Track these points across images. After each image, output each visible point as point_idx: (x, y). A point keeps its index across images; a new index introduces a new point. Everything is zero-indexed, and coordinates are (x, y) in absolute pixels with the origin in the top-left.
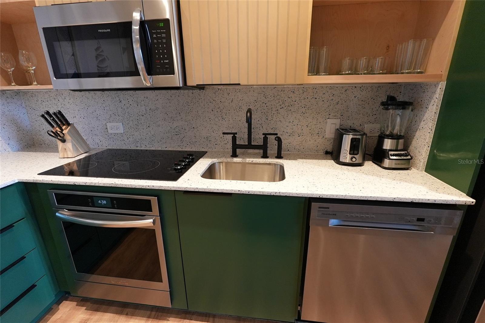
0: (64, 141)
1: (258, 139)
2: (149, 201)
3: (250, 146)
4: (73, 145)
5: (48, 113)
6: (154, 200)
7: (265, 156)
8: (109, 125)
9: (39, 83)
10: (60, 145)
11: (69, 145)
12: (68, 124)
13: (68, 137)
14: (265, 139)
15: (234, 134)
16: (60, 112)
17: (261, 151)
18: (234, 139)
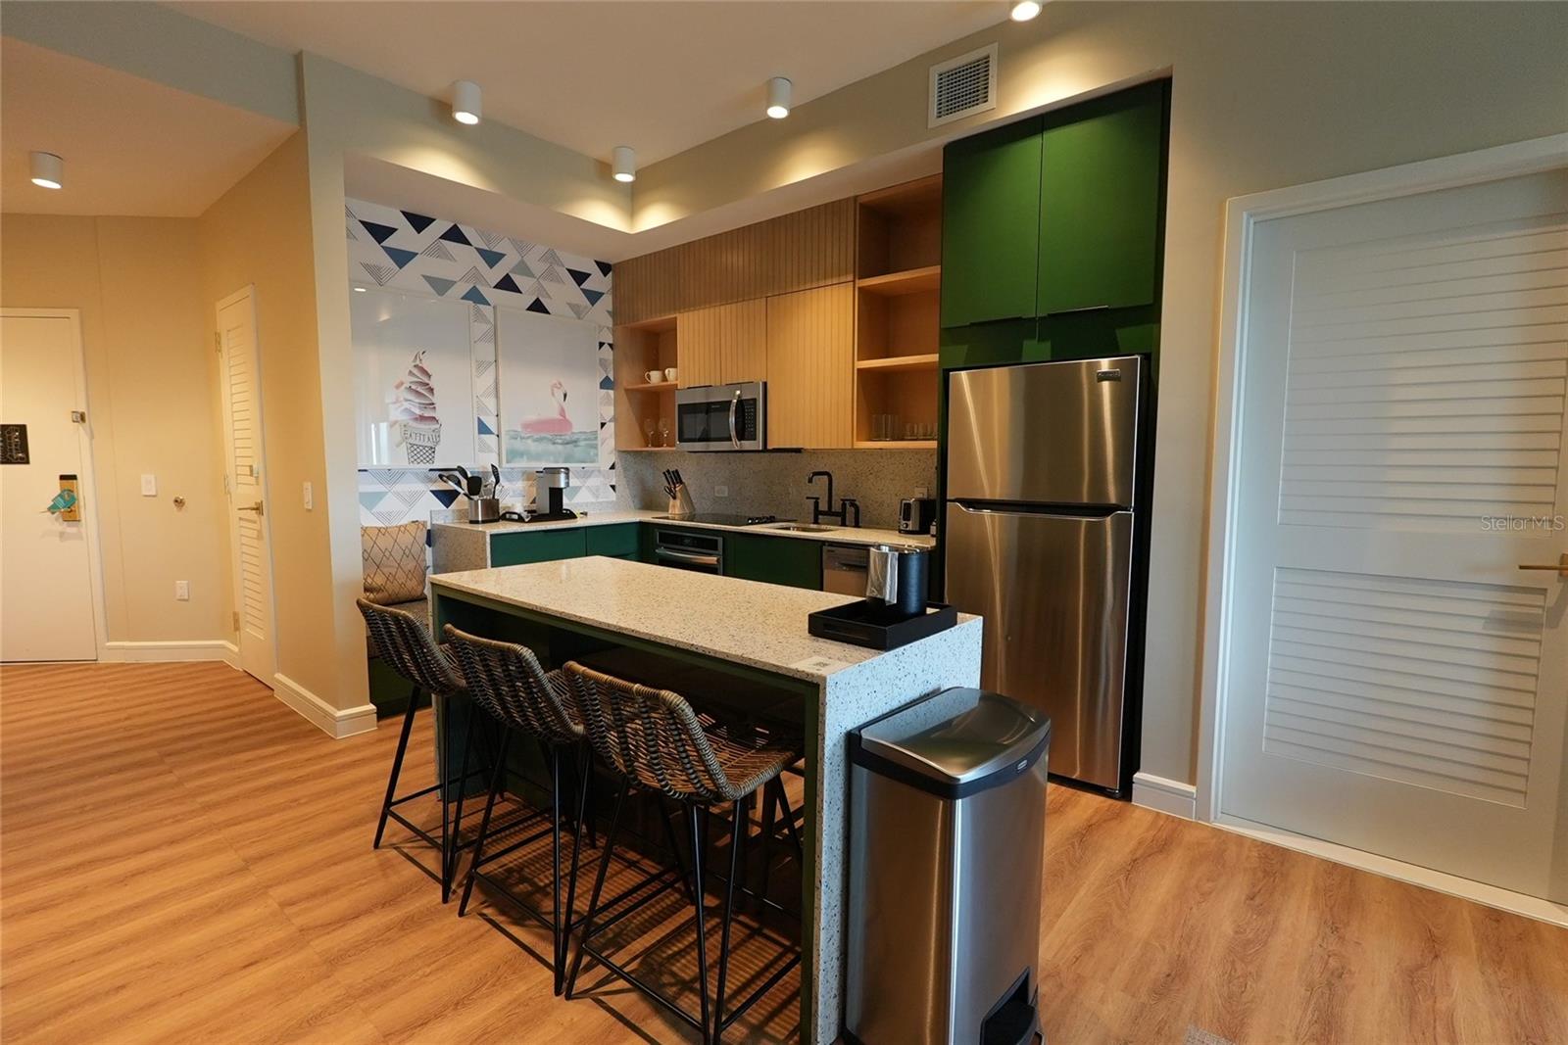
0: (674, 498)
1: (837, 507)
2: (716, 541)
3: (830, 513)
4: (681, 503)
5: (668, 471)
6: (720, 540)
7: (844, 524)
8: (716, 488)
9: (668, 446)
10: (672, 501)
11: (678, 502)
12: (681, 482)
13: (678, 495)
14: (844, 505)
15: (818, 498)
16: (677, 471)
17: (839, 519)
18: (816, 504)
